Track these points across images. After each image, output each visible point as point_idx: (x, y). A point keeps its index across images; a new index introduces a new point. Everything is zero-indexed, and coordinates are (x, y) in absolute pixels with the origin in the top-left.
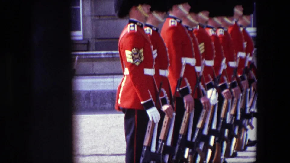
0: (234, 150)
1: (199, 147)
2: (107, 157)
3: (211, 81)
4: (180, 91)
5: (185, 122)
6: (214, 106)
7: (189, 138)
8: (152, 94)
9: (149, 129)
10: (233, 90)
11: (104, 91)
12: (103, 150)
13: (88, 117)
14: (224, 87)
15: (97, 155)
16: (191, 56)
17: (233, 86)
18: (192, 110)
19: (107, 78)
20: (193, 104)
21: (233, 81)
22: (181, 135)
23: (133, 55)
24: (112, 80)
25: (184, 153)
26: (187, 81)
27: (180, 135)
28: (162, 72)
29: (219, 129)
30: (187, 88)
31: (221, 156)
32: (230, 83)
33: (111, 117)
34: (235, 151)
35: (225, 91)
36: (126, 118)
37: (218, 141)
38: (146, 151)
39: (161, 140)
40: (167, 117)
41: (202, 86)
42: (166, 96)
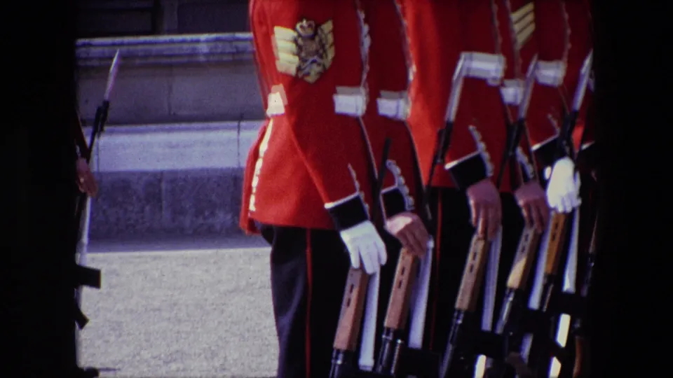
3: (558, 134)
5: (471, 270)
6: (569, 217)
7: (487, 323)
8: (359, 178)
9: (352, 295)
13: (155, 258)
16: (488, 48)
18: (495, 230)
19: (217, 129)
22: (459, 311)
23: (300, 41)
24: (233, 134)
26: (477, 135)
27: (456, 314)
29: (585, 292)
30: (479, 159)
33: (231, 257)
36: (276, 260)
37: (581, 332)
38: (341, 366)
39: (389, 330)
40: (408, 252)
41: (519, 151)
42: (399, 185)
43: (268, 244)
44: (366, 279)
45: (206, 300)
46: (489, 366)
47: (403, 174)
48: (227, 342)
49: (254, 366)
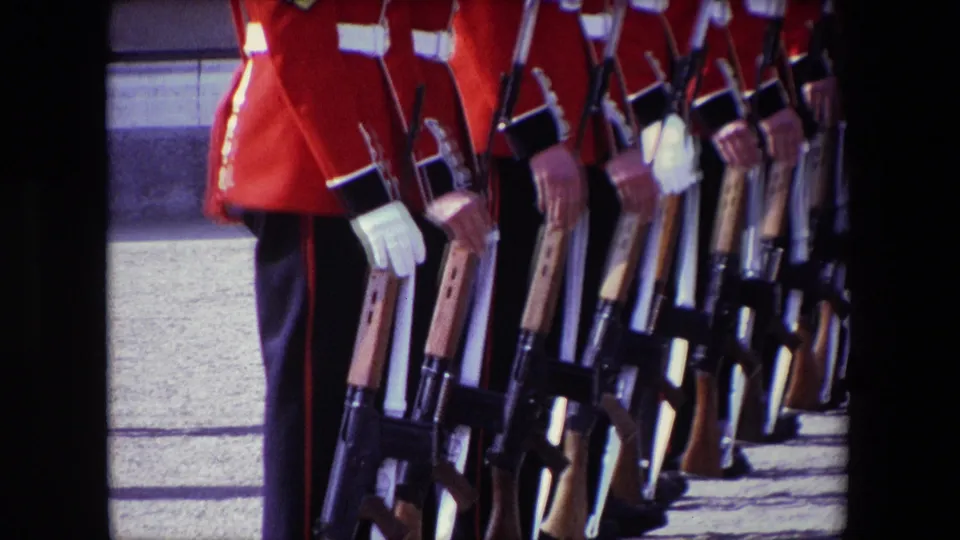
0: (781, 407)
1: (614, 390)
2: (177, 439)
3: (661, 80)
4: (511, 128)
5: (544, 272)
6: (681, 199)
7: (568, 351)
9: (373, 310)
10: (765, 126)
11: (155, 130)
12: (160, 408)
14: (723, 110)
17: (765, 105)
19: (169, 71)
21: (765, 85)
22: (527, 333)
24: (190, 79)
25: (545, 422)
26: (545, 82)
27: (522, 337)
28: (426, 43)
29: (710, 308)
30: (547, 115)
31: (721, 434)
32: (748, 94)
34: (786, 410)
35: (729, 129)
36: (263, 257)
37: (704, 365)
38: (359, 410)
39: (431, 359)
40: (462, 246)
42: (444, 154)
44: (395, 285)
45: (159, 313)
46: (573, 412)
47: (448, 138)
48: (190, 375)
49: (228, 409)
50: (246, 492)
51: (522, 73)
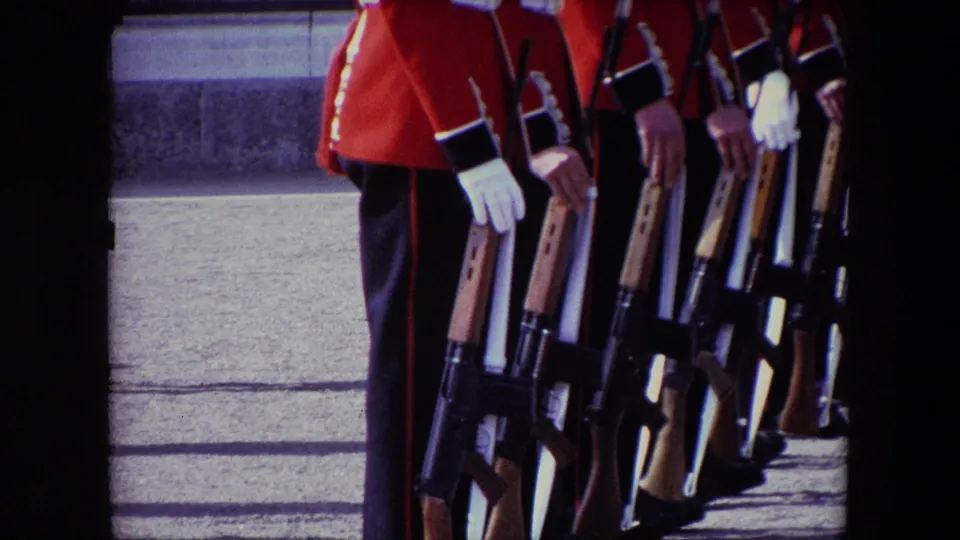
2: (279, 394)
3: (766, 36)
4: (616, 83)
5: (642, 229)
6: (782, 156)
7: (666, 309)
8: (485, 98)
9: (474, 262)
11: (265, 81)
12: (261, 362)
15: (230, 386)
18: (677, 172)
20: (677, 147)
22: (626, 290)
24: (300, 30)
26: (649, 36)
27: (621, 293)
29: (807, 266)
31: (819, 393)
33: (297, 205)
36: (368, 211)
37: (801, 324)
38: (459, 367)
39: (530, 314)
40: (560, 204)
41: (713, 60)
42: (550, 108)
43: (354, 187)
44: (496, 240)
45: (263, 268)
46: (670, 370)
47: (554, 91)
48: (292, 329)
49: (331, 364)
50: (349, 448)
51: (626, 27)
